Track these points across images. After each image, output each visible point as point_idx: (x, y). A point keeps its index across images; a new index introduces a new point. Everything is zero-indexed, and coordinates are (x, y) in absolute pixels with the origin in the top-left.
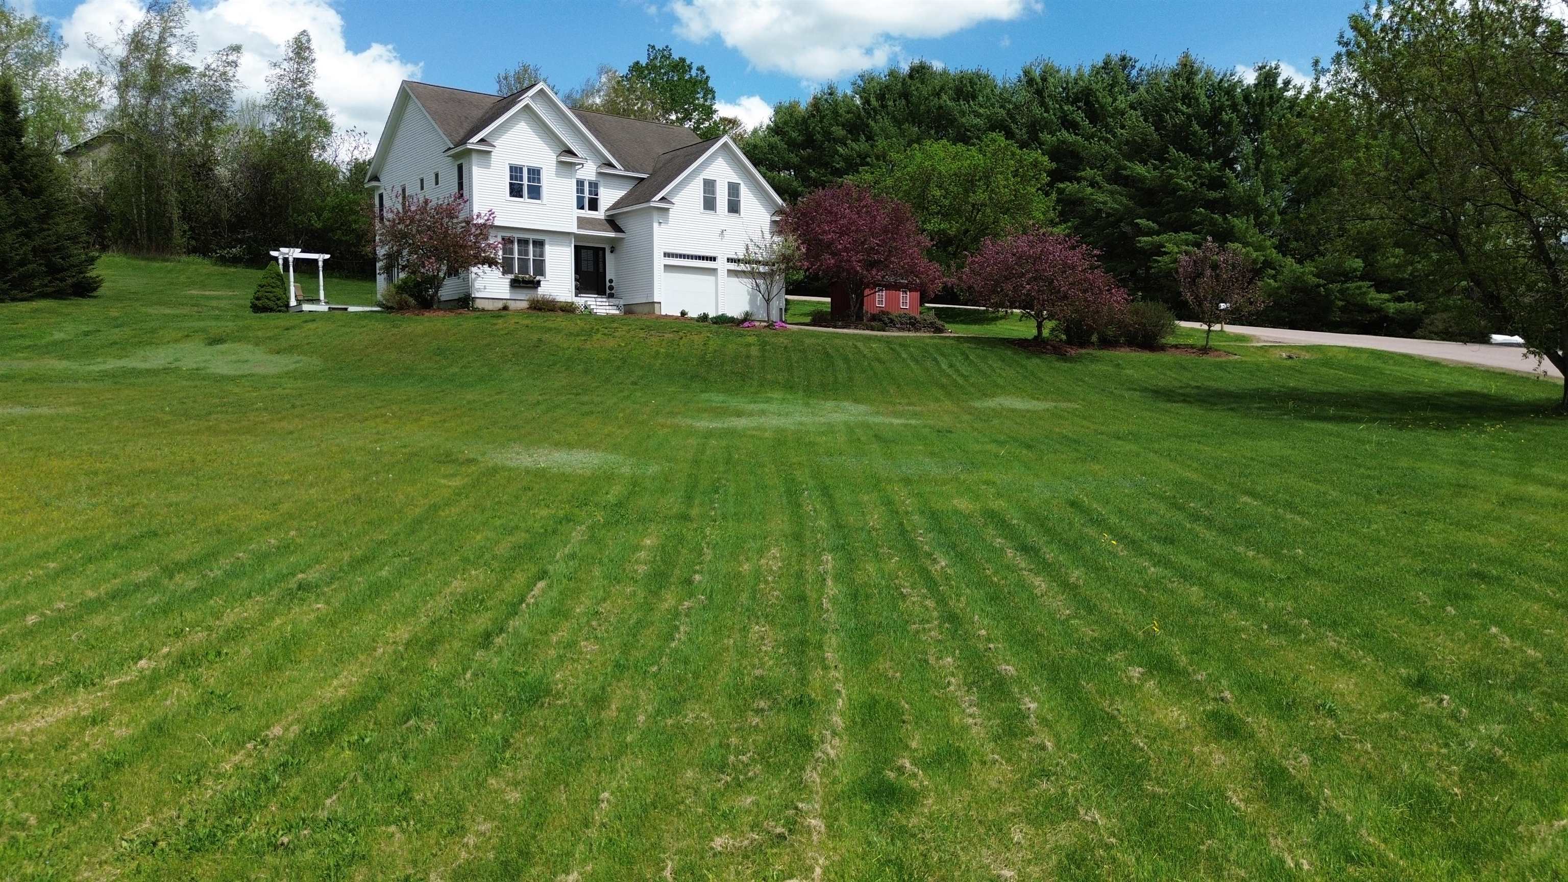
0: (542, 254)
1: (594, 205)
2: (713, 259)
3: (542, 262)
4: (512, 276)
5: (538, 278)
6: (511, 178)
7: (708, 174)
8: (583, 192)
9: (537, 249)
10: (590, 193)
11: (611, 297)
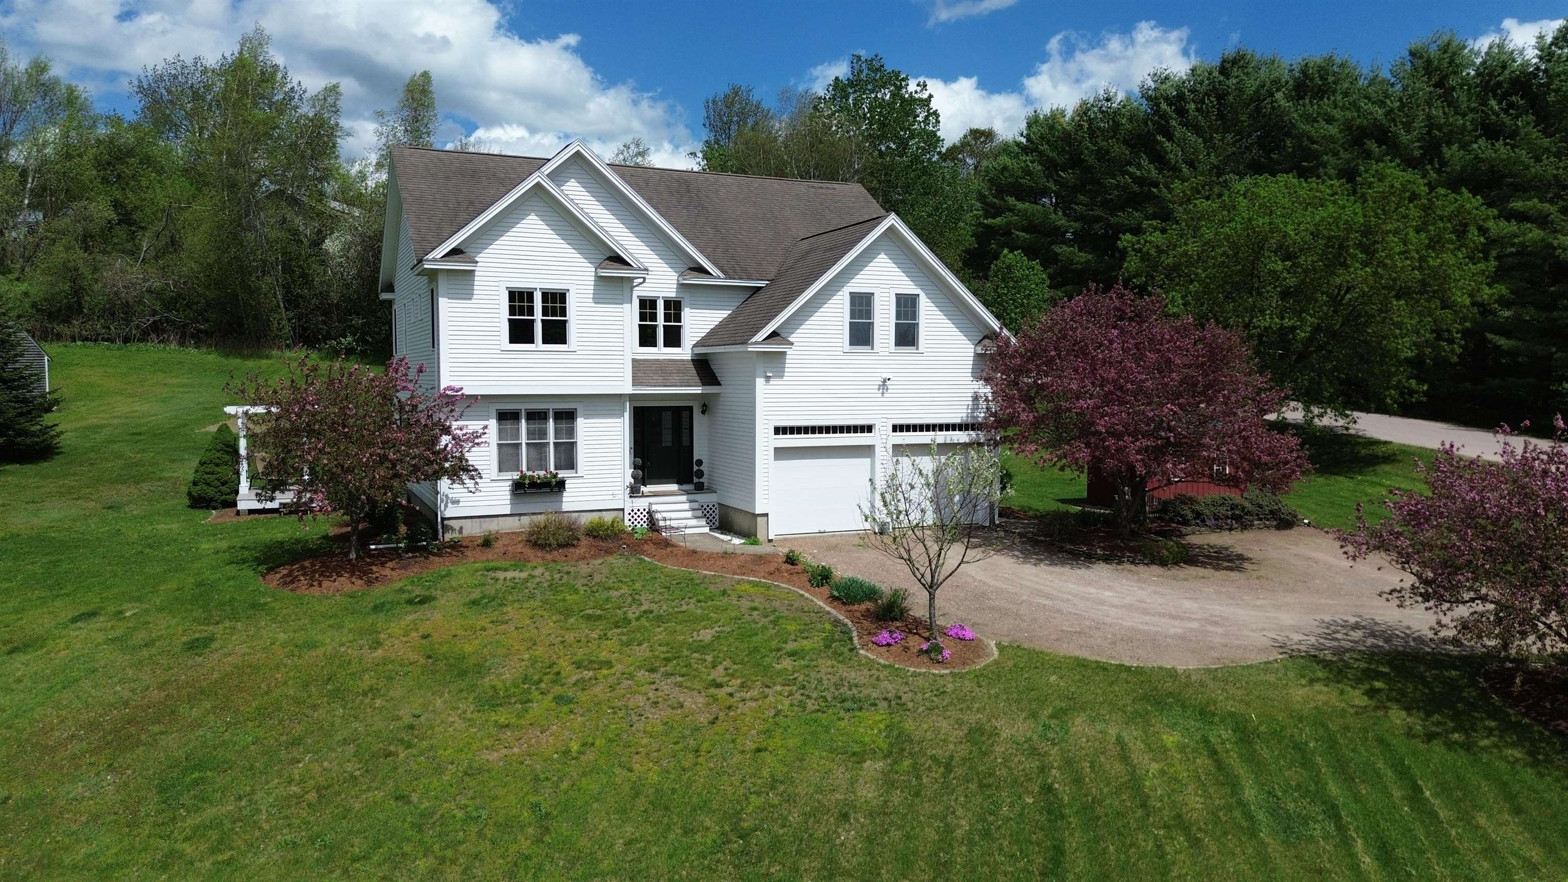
0: (571, 432)
1: (673, 338)
2: (869, 429)
3: (572, 446)
4: (516, 476)
5: (562, 474)
6: (512, 311)
7: (859, 284)
8: (654, 317)
9: (564, 425)
10: (667, 318)
11: (700, 488)
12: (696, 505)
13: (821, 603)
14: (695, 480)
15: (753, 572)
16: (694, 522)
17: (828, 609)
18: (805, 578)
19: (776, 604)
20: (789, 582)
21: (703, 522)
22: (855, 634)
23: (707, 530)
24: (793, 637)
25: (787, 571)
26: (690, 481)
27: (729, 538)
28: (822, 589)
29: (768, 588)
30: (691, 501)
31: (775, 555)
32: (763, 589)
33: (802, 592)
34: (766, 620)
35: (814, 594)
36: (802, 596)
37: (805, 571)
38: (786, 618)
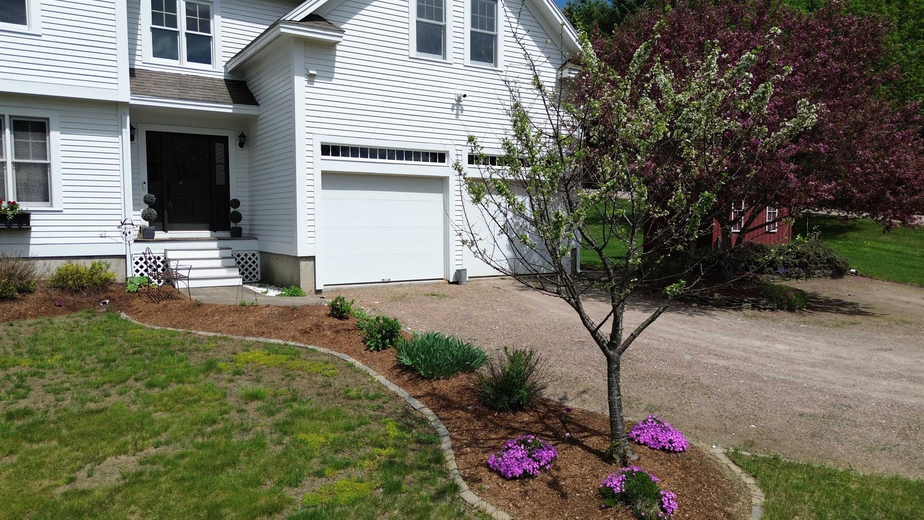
0: (43, 151)
1: (200, 51)
2: (441, 157)
3: (43, 169)
5: (26, 206)
8: (173, 21)
9: (31, 139)
10: (191, 25)
11: (237, 234)
12: (228, 253)
13: (381, 379)
14: (232, 225)
15: (277, 331)
16: (224, 272)
17: (393, 388)
18: (357, 337)
19: (299, 384)
20: (332, 344)
21: (236, 272)
22: (446, 444)
23: (239, 282)
24: (315, 464)
25: (331, 327)
26: (225, 227)
27: (264, 290)
28: (383, 354)
29: (295, 354)
30: (221, 249)
31: (317, 307)
32: (283, 358)
33: (351, 360)
34: (269, 420)
35: (370, 363)
36: (351, 366)
37: (358, 328)
38: (310, 415)
